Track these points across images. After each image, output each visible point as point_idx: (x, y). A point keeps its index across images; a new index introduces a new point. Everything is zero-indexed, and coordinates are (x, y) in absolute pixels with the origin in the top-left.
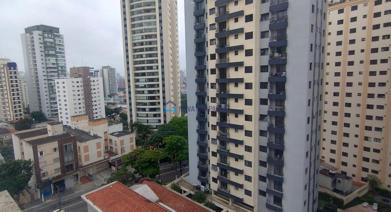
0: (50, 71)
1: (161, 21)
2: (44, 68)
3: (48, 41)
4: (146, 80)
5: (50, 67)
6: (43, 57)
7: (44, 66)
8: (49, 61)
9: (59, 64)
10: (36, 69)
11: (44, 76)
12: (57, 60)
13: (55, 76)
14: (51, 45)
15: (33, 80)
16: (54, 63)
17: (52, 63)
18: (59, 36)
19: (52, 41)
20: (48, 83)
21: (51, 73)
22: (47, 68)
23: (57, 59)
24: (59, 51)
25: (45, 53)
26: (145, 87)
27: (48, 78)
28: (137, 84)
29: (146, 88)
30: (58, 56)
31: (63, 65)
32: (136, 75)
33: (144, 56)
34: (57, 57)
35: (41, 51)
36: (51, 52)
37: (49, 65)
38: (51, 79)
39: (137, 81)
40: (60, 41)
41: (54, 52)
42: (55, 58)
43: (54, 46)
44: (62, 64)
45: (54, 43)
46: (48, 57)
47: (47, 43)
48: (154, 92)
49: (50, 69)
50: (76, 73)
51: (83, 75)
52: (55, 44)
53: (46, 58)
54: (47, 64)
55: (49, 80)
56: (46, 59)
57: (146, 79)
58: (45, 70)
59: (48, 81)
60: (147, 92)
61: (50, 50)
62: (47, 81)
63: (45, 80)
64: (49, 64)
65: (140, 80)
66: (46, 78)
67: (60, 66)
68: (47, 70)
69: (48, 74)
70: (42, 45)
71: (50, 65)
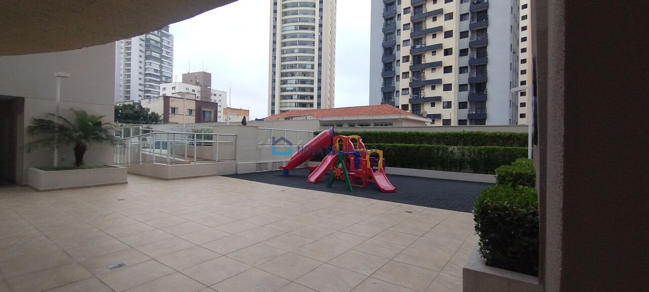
0: (151, 80)
1: (321, 10)
2: (142, 74)
3: (153, 39)
4: (296, 82)
5: (150, 74)
6: (142, 59)
7: (142, 71)
8: (150, 65)
9: (164, 73)
10: (129, 76)
11: (140, 84)
12: (161, 67)
13: (156, 87)
14: (157, 45)
15: (120, 90)
16: (157, 70)
17: (155, 70)
18: (168, 36)
19: (158, 39)
20: (145, 96)
21: (151, 82)
22: (146, 75)
23: (162, 65)
24: (166, 55)
25: (146, 54)
26: (294, 90)
27: (146, 89)
28: (284, 86)
29: (296, 91)
30: (164, 62)
31: (169, 75)
32: (283, 75)
33: (296, 51)
34: (162, 62)
35: (141, 51)
36: (154, 54)
37: (149, 71)
38: (150, 91)
39: (284, 82)
40: (169, 42)
41: (159, 55)
42: (159, 64)
43: (159, 46)
45: (161, 43)
46: (150, 59)
47: (151, 41)
48: (306, 98)
49: (150, 76)
50: (191, 81)
51: (201, 83)
52: (162, 45)
53: (146, 61)
55: (146, 91)
56: (146, 63)
57: (296, 79)
58: (142, 77)
59: (145, 93)
60: (296, 97)
61: (154, 51)
62: (143, 92)
63: (140, 90)
64: (150, 69)
65: (289, 82)
66: (142, 88)
67: (164, 76)
68: (146, 78)
69: (146, 83)
70: (143, 43)
71: (152, 71)
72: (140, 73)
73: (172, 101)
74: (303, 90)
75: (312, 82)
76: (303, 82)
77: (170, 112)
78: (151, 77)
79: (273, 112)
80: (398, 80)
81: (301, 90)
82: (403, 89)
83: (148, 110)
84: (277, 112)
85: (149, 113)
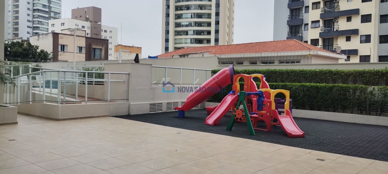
0: (39, 16)
2: (30, 9)
4: (192, 16)
5: (38, 10)
7: (30, 6)
8: (39, 1)
9: (52, 8)
10: (17, 12)
11: (29, 21)
12: (49, 2)
13: (45, 24)
15: (9, 27)
16: (46, 6)
17: (43, 5)
20: (33, 33)
21: (39, 18)
22: (34, 10)
26: (190, 25)
27: (34, 26)
28: (179, 21)
31: (58, 11)
32: (177, 8)
37: (37, 6)
38: (39, 27)
39: (179, 17)
44: (57, 9)
48: (202, 33)
49: (38, 12)
50: (81, 16)
51: (91, 18)
54: (35, 5)
55: (34, 28)
57: (192, 13)
58: (30, 12)
59: (33, 30)
60: (192, 32)
63: (28, 27)
64: (38, 4)
65: (184, 16)
66: (30, 24)
67: (53, 12)
68: (34, 14)
69: (34, 20)
71: (40, 7)
72: (29, 9)
73: (61, 38)
74: (199, 24)
75: (209, 16)
76: (200, 16)
77: (60, 50)
78: (40, 13)
79: (167, 49)
80: (307, 11)
81: (197, 25)
82: (313, 22)
83: (37, 47)
84: (171, 49)
85: (39, 51)
